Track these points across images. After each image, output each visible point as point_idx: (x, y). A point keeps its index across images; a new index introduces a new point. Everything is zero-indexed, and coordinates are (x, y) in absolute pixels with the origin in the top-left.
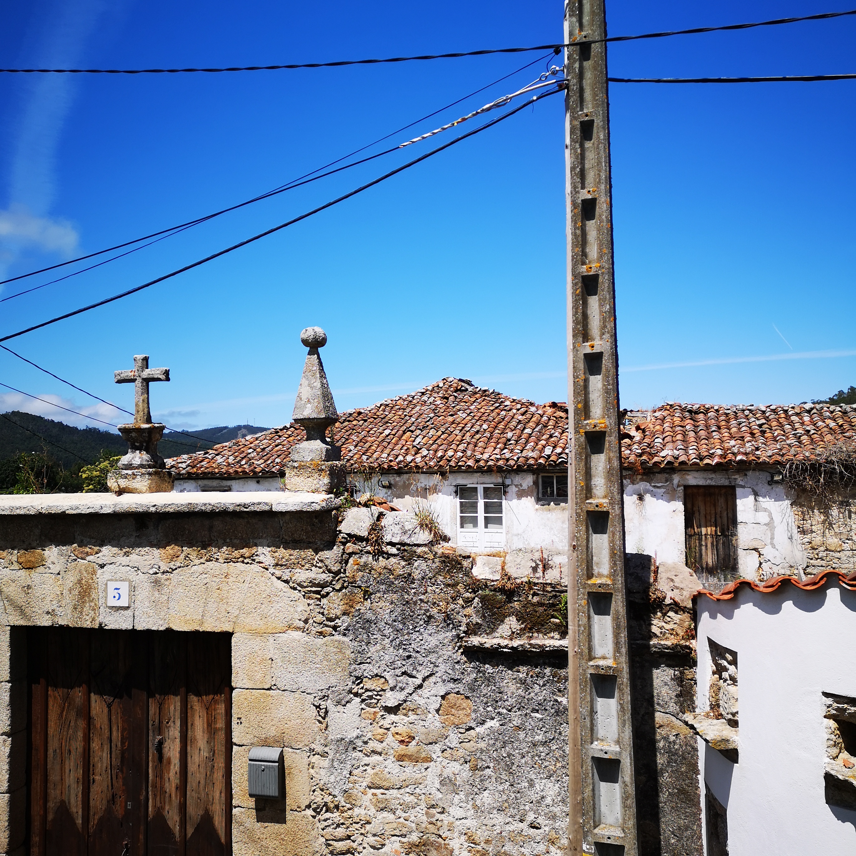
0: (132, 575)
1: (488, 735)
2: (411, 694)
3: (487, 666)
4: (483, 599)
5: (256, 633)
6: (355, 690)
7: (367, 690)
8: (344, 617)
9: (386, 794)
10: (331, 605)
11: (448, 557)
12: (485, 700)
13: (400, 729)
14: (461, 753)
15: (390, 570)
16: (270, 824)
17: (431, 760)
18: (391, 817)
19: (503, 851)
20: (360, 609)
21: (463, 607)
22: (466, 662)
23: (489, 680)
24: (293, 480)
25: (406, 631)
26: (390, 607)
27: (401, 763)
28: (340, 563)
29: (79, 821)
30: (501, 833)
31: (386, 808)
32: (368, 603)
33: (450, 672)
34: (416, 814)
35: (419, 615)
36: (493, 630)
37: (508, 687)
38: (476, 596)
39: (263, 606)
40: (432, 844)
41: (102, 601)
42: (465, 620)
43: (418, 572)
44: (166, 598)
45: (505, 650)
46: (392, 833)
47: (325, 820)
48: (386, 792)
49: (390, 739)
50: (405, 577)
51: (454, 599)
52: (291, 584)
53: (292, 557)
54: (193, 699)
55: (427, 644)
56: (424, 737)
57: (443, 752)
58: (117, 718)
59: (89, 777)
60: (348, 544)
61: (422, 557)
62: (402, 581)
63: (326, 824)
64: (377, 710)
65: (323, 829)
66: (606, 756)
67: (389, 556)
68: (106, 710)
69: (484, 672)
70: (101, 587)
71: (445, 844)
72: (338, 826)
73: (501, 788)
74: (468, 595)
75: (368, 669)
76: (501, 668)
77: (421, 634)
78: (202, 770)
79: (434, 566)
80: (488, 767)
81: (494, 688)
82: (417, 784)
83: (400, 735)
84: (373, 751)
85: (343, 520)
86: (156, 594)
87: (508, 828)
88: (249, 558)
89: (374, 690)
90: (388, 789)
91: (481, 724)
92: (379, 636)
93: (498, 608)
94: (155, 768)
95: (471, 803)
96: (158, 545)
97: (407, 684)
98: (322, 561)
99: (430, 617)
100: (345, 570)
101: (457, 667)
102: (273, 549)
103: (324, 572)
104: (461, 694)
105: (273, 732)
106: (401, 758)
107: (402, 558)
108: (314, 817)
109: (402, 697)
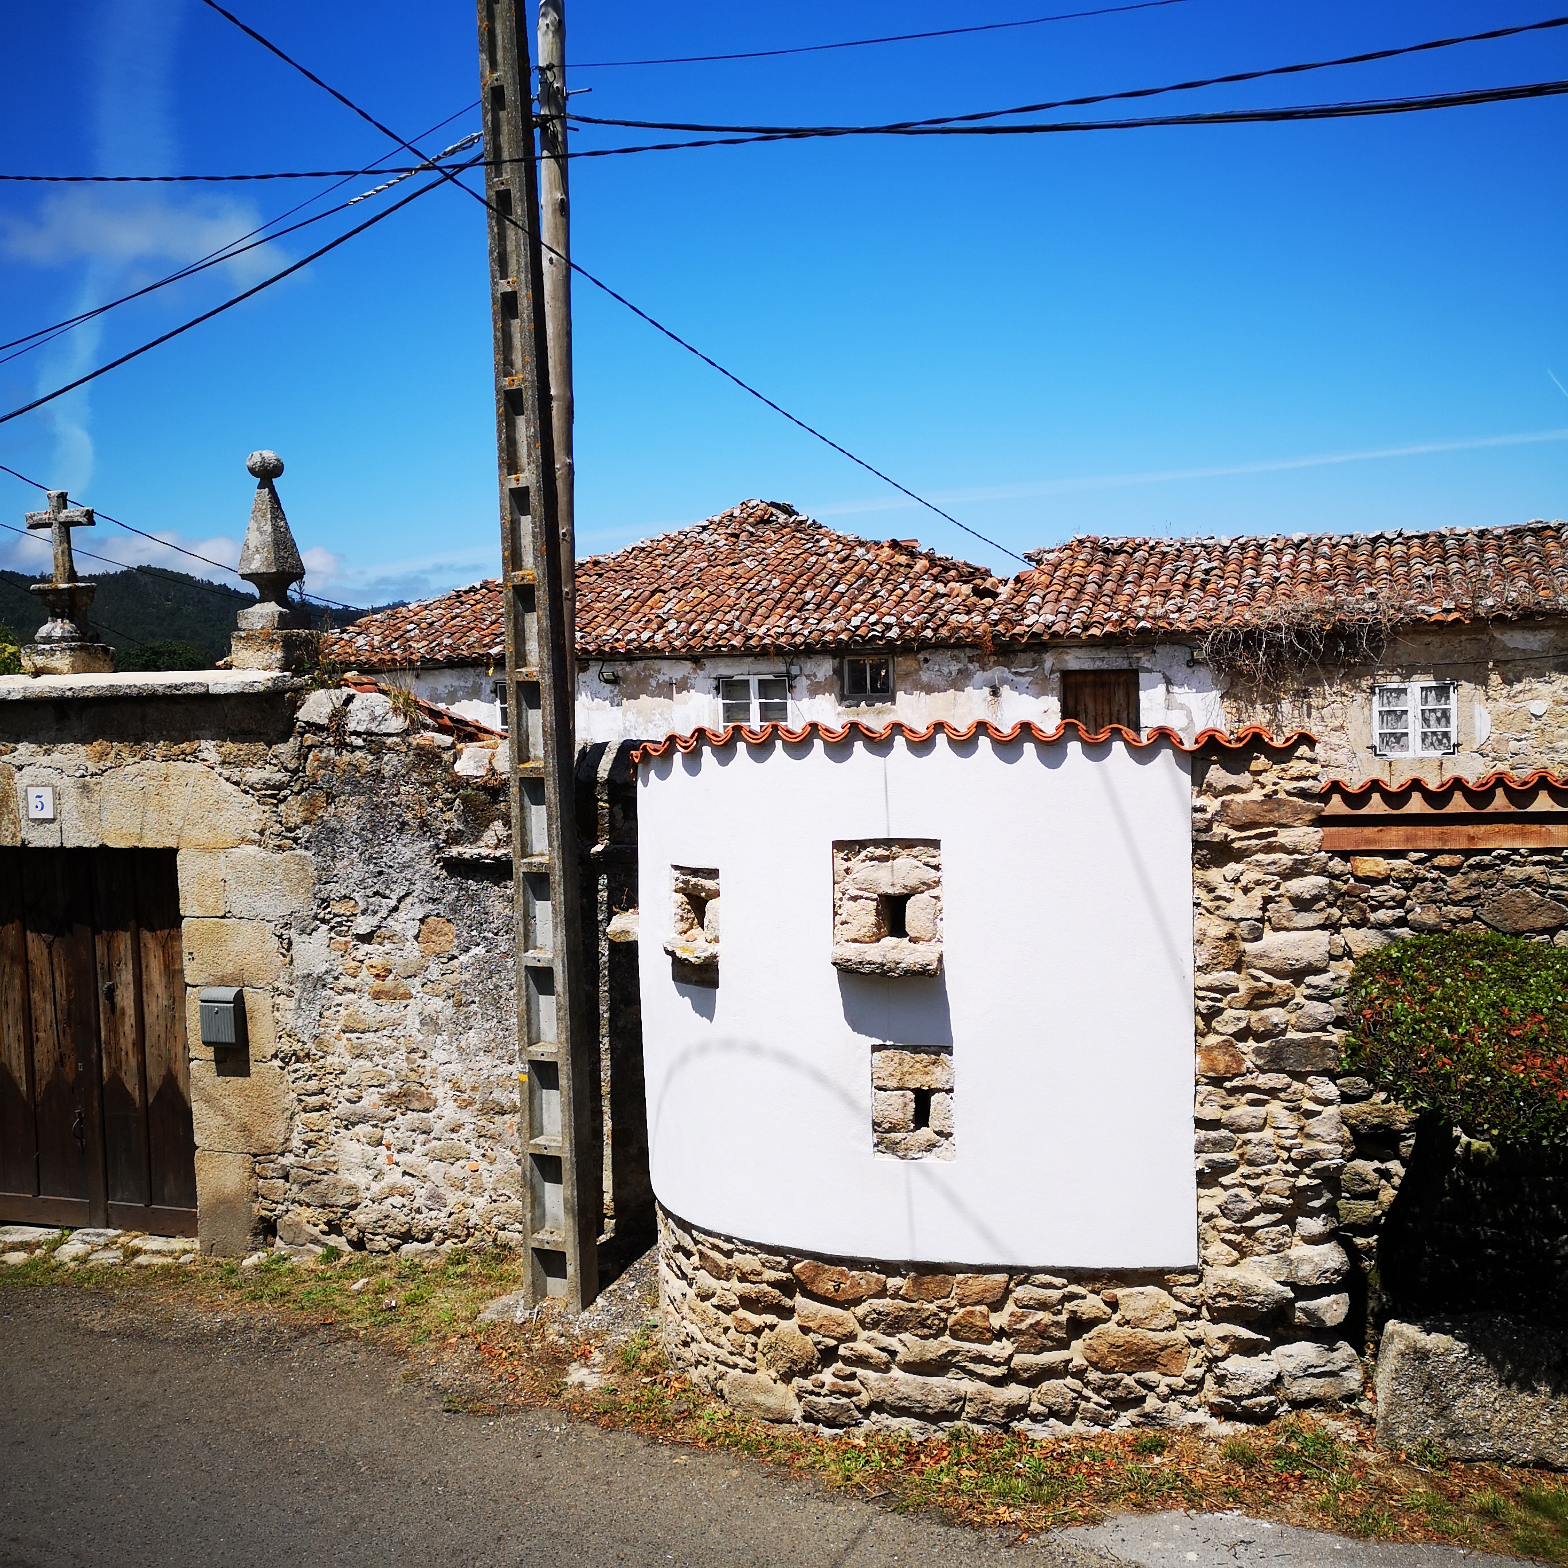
0: (56, 779)
1: (473, 964)
2: (385, 919)
3: (470, 881)
4: (465, 800)
5: (205, 849)
6: (321, 916)
7: (336, 915)
8: (306, 827)
9: (361, 1038)
10: (289, 812)
11: (422, 749)
12: (469, 922)
13: (376, 961)
14: (444, 986)
15: (355, 766)
16: (232, 1078)
17: (410, 996)
18: (368, 1064)
19: (491, 1099)
20: (322, 816)
21: (442, 810)
22: (446, 878)
23: (472, 899)
24: (240, 654)
25: (376, 842)
26: (358, 812)
27: (377, 1001)
28: (298, 759)
29: (24, 1088)
30: (489, 1078)
31: (362, 1054)
32: (331, 809)
33: (428, 890)
34: (395, 1060)
35: (390, 822)
36: (477, 839)
37: (494, 906)
38: (457, 797)
39: (211, 815)
40: (413, 1094)
41: (22, 812)
42: (444, 827)
43: (388, 768)
44: (97, 807)
45: (486, 861)
46: (370, 1083)
47: (295, 1071)
48: (361, 1036)
49: (364, 973)
50: (374, 775)
51: (431, 800)
52: (242, 787)
53: (241, 753)
54: (146, 935)
55: (401, 857)
56: (402, 969)
57: (423, 986)
58: (59, 961)
59: (31, 1033)
60: (307, 735)
61: (393, 749)
62: (371, 780)
63: (296, 1075)
64: (348, 939)
65: (293, 1082)
66: (539, 965)
67: (354, 748)
68: (46, 952)
69: (467, 889)
70: (21, 794)
71: (427, 1094)
72: (310, 1078)
73: (487, 1026)
74: (448, 795)
75: (336, 890)
76: (486, 883)
77: (394, 845)
78: (162, 1021)
79: (408, 760)
80: (473, 1002)
81: (478, 908)
82: (395, 1025)
83: (375, 967)
84: (345, 988)
85: (303, 704)
86: (86, 801)
88: (191, 754)
89: (343, 915)
90: (363, 1033)
91: (465, 951)
92: (345, 849)
93: (482, 811)
94: (107, 1021)
95: (455, 1045)
96: (85, 740)
97: (380, 906)
98: (276, 757)
99: (404, 824)
100: (304, 768)
101: (436, 884)
102: (218, 742)
103: (279, 771)
104: (442, 917)
105: (230, 969)
106: (377, 995)
107: (370, 751)
108: (282, 1068)
109: (375, 923)
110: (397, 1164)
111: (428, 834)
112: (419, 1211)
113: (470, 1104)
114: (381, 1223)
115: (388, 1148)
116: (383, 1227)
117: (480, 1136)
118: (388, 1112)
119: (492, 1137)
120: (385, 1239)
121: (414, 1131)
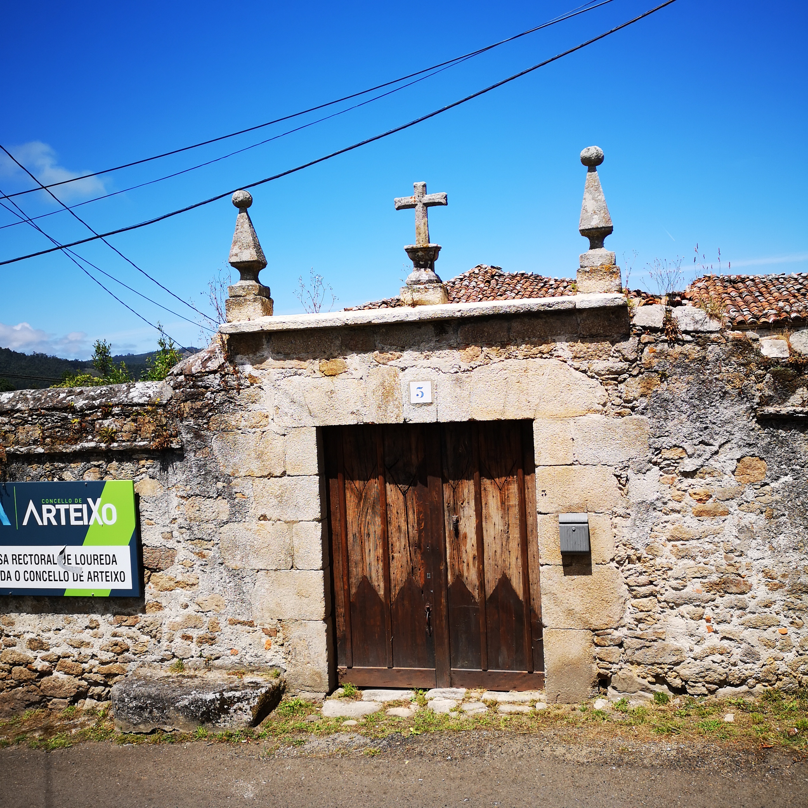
0: (434, 375)
1: (782, 488)
2: (707, 460)
3: (780, 431)
4: (775, 375)
5: (555, 418)
6: (654, 460)
7: (665, 459)
8: (641, 399)
9: (685, 545)
10: (629, 389)
11: (740, 340)
12: (779, 459)
13: (697, 490)
14: (757, 505)
15: (685, 355)
16: (576, 577)
17: (728, 513)
18: (691, 563)
19: (798, 582)
20: (657, 391)
21: (755, 383)
22: (760, 429)
23: (782, 443)
24: (584, 283)
25: (703, 406)
26: (687, 386)
27: (699, 518)
28: (636, 352)
29: (382, 592)
30: (797, 567)
31: (686, 555)
32: (664, 385)
33: (746, 438)
34: (715, 559)
35: (715, 392)
36: (785, 401)
37: (800, 447)
38: (768, 373)
39: (563, 394)
40: (732, 582)
41: (405, 400)
42: (758, 394)
43: (712, 355)
44: (468, 393)
45: (800, 415)
46: (693, 576)
47: (629, 570)
48: (685, 543)
49: (687, 498)
50: (700, 360)
51: (747, 376)
52: (589, 373)
53: (589, 350)
54: (487, 482)
55: (723, 416)
56: (720, 495)
57: (740, 505)
58: (412, 503)
59: (389, 554)
60: (643, 336)
61: (716, 342)
62: (698, 364)
63: (629, 573)
64: (674, 475)
65: (626, 578)
67: (685, 342)
68: (401, 497)
69: (777, 436)
70: (404, 388)
71: (744, 581)
72: (641, 574)
73: (796, 531)
74: (760, 372)
75: (665, 442)
76: (793, 431)
77: (717, 408)
78: (498, 541)
79: (727, 349)
80: (784, 515)
81: (787, 449)
82: (716, 534)
83: (698, 494)
84: (672, 510)
85: (634, 315)
86: (458, 390)
87: (803, 563)
88: (548, 353)
89: (672, 459)
90: (688, 540)
91: (775, 480)
92: (676, 413)
93: (789, 381)
94: (452, 543)
95: (768, 546)
96: (457, 347)
97: (704, 451)
98: (618, 351)
99: (726, 393)
100: (641, 358)
101: (752, 433)
102: (571, 343)
103: (621, 361)
104: (756, 456)
106: (699, 514)
107: (697, 344)
108: (617, 568)
109: (700, 463)
110: (716, 632)
111: (745, 399)
112: (735, 665)
113: (781, 587)
114: (703, 674)
115: (708, 621)
116: (703, 677)
117: (789, 609)
118: (709, 596)
119: (800, 610)
120: (704, 686)
121: (732, 608)
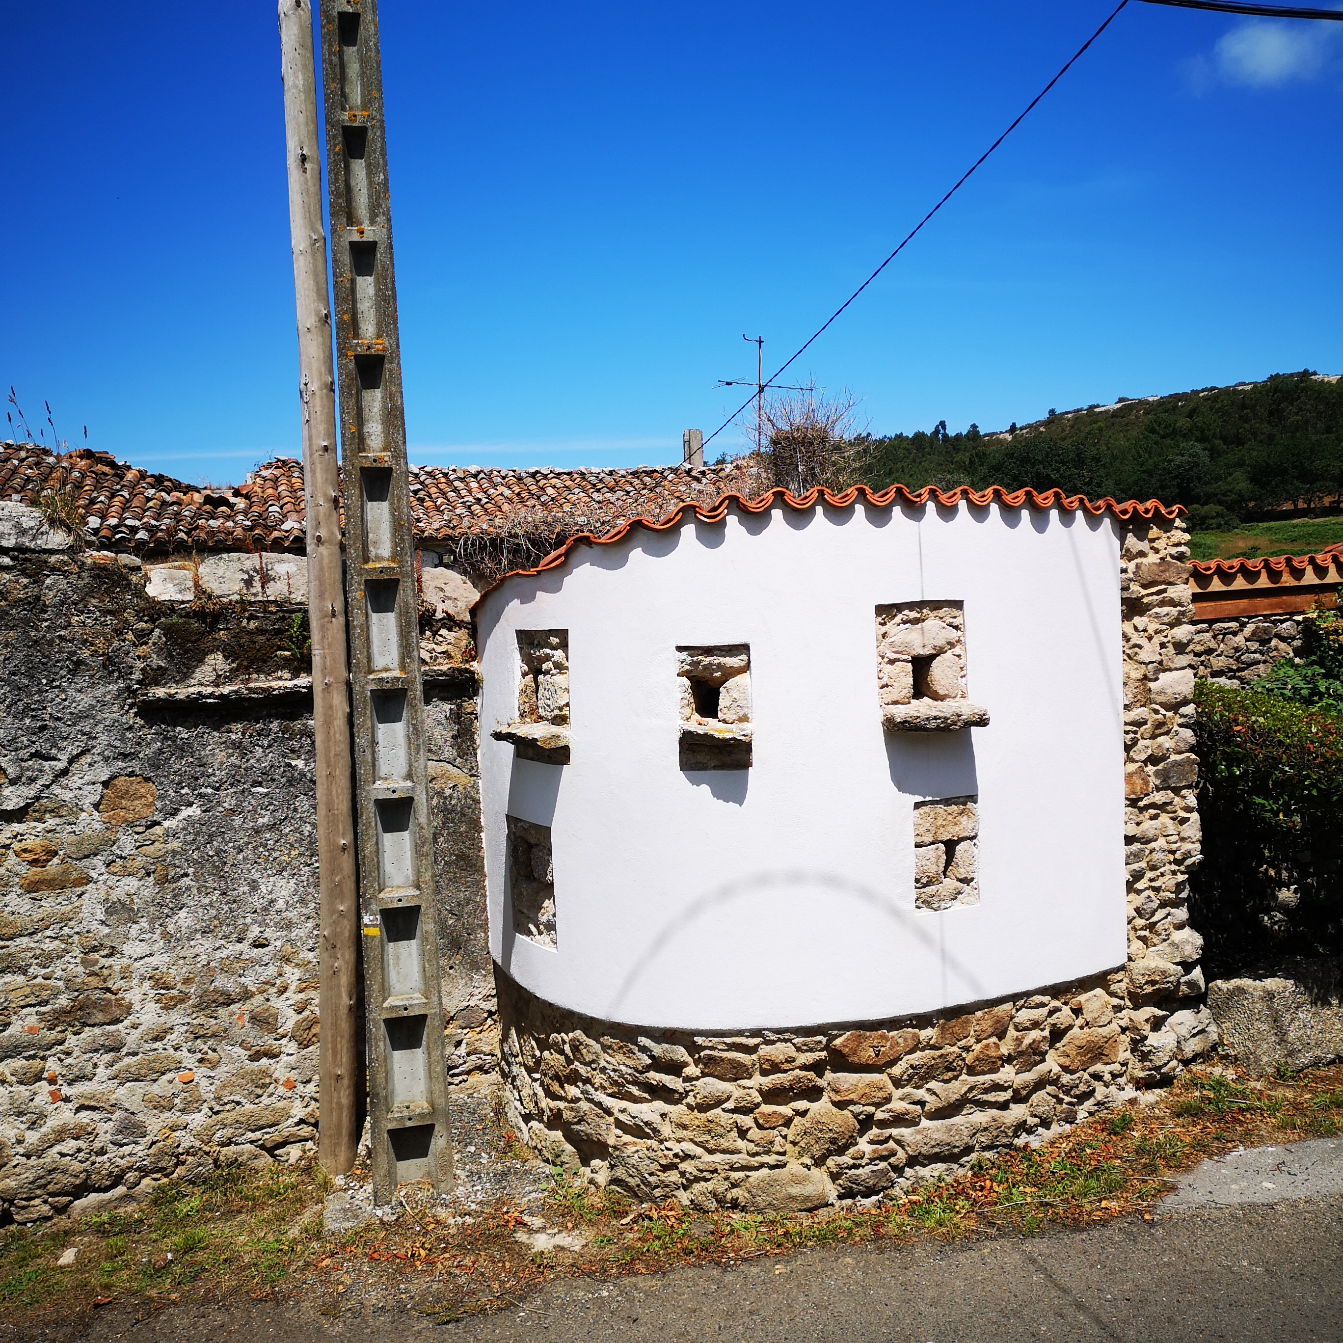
1: (184, 829)
2: (48, 787)
3: (179, 728)
4: (168, 631)
9: (8, 947)
11: (105, 569)
12: (177, 778)
13: (30, 842)
14: (140, 861)
17: (89, 880)
18: (20, 979)
19: (212, 989)
21: (134, 644)
22: (143, 727)
23: (182, 750)
25: (36, 689)
26: (4, 651)
27: (34, 895)
30: (209, 963)
31: (9, 967)
33: (118, 744)
34: (64, 967)
35: (58, 661)
36: (186, 676)
37: (213, 755)
38: (157, 627)
40: (95, 1004)
42: (140, 664)
43: (51, 594)
45: (209, 701)
46: (22, 1003)
48: (7, 943)
49: (11, 861)
50: (29, 603)
51: (119, 632)
55: (74, 705)
56: (73, 849)
57: (108, 865)
61: (59, 570)
62: (25, 610)
66: (395, 796)
69: (174, 739)
71: (116, 1000)
73: (207, 901)
74: (143, 625)
76: (201, 729)
77: (64, 691)
79: (81, 583)
80: (186, 875)
81: (191, 760)
82: (65, 920)
83: (31, 851)
87: (219, 954)
90: (12, 939)
91: (171, 814)
93: (193, 642)
95: (158, 931)
97: (41, 771)
99: (79, 663)
101: (129, 735)
104: (137, 776)
106: (32, 888)
107: (24, 573)
109: (32, 793)
110: (67, 1100)
111: (116, 674)
112: (102, 1152)
113: (182, 1001)
114: (43, 1181)
115: (52, 1081)
116: (44, 1186)
117: (197, 1038)
118: (54, 1035)
119: (214, 1035)
120: (45, 1202)
121: (96, 1051)
